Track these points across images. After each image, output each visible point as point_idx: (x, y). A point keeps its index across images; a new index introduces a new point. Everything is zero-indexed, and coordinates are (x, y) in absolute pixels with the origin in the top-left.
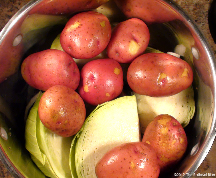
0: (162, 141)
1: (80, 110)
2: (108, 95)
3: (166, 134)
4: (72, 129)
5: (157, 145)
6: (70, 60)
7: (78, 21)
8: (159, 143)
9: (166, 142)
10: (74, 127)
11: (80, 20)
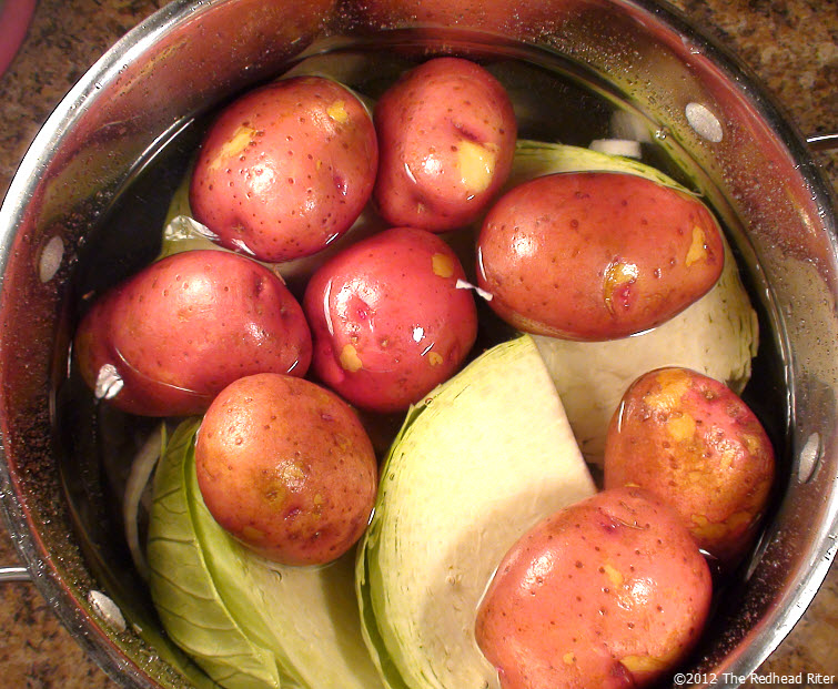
0: (683, 466)
1: (350, 443)
2: (436, 359)
3: (691, 439)
4: (344, 522)
5: (671, 488)
6: (254, 273)
7: (246, 124)
8: (674, 477)
9: (701, 466)
10: (350, 510)
11: (250, 119)
